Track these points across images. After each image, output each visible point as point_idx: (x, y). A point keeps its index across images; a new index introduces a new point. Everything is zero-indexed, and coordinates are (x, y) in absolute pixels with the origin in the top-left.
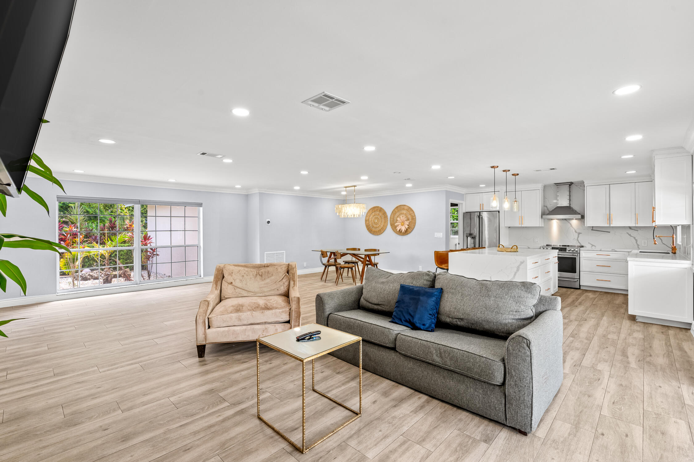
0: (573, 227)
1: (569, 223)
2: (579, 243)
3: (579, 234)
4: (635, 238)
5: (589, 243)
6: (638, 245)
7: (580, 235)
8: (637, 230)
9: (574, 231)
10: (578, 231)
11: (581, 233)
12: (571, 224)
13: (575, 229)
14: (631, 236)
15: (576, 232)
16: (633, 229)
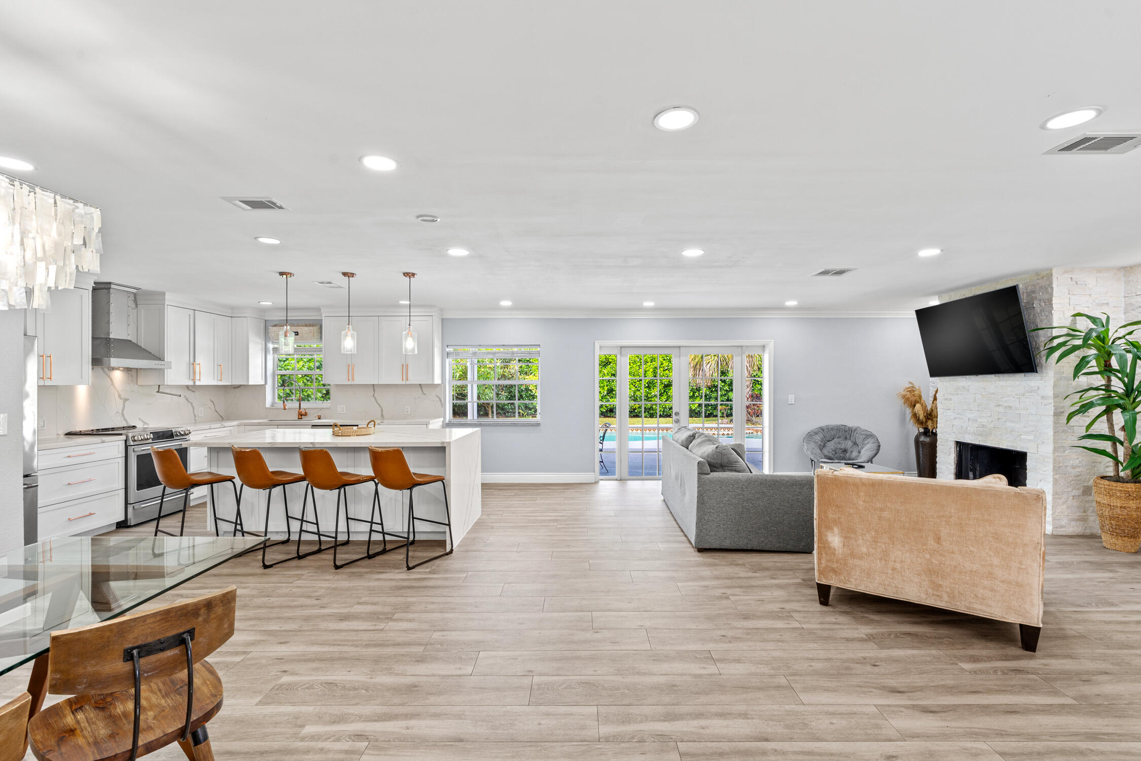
0: (115, 387)
1: (109, 377)
2: (125, 420)
3: (126, 400)
4: (192, 404)
5: (140, 419)
6: (195, 416)
7: (127, 403)
8: (194, 392)
9: (116, 395)
10: (123, 396)
11: (128, 399)
12: (111, 380)
13: (118, 391)
14: (189, 402)
15: (120, 396)
16: (190, 390)
